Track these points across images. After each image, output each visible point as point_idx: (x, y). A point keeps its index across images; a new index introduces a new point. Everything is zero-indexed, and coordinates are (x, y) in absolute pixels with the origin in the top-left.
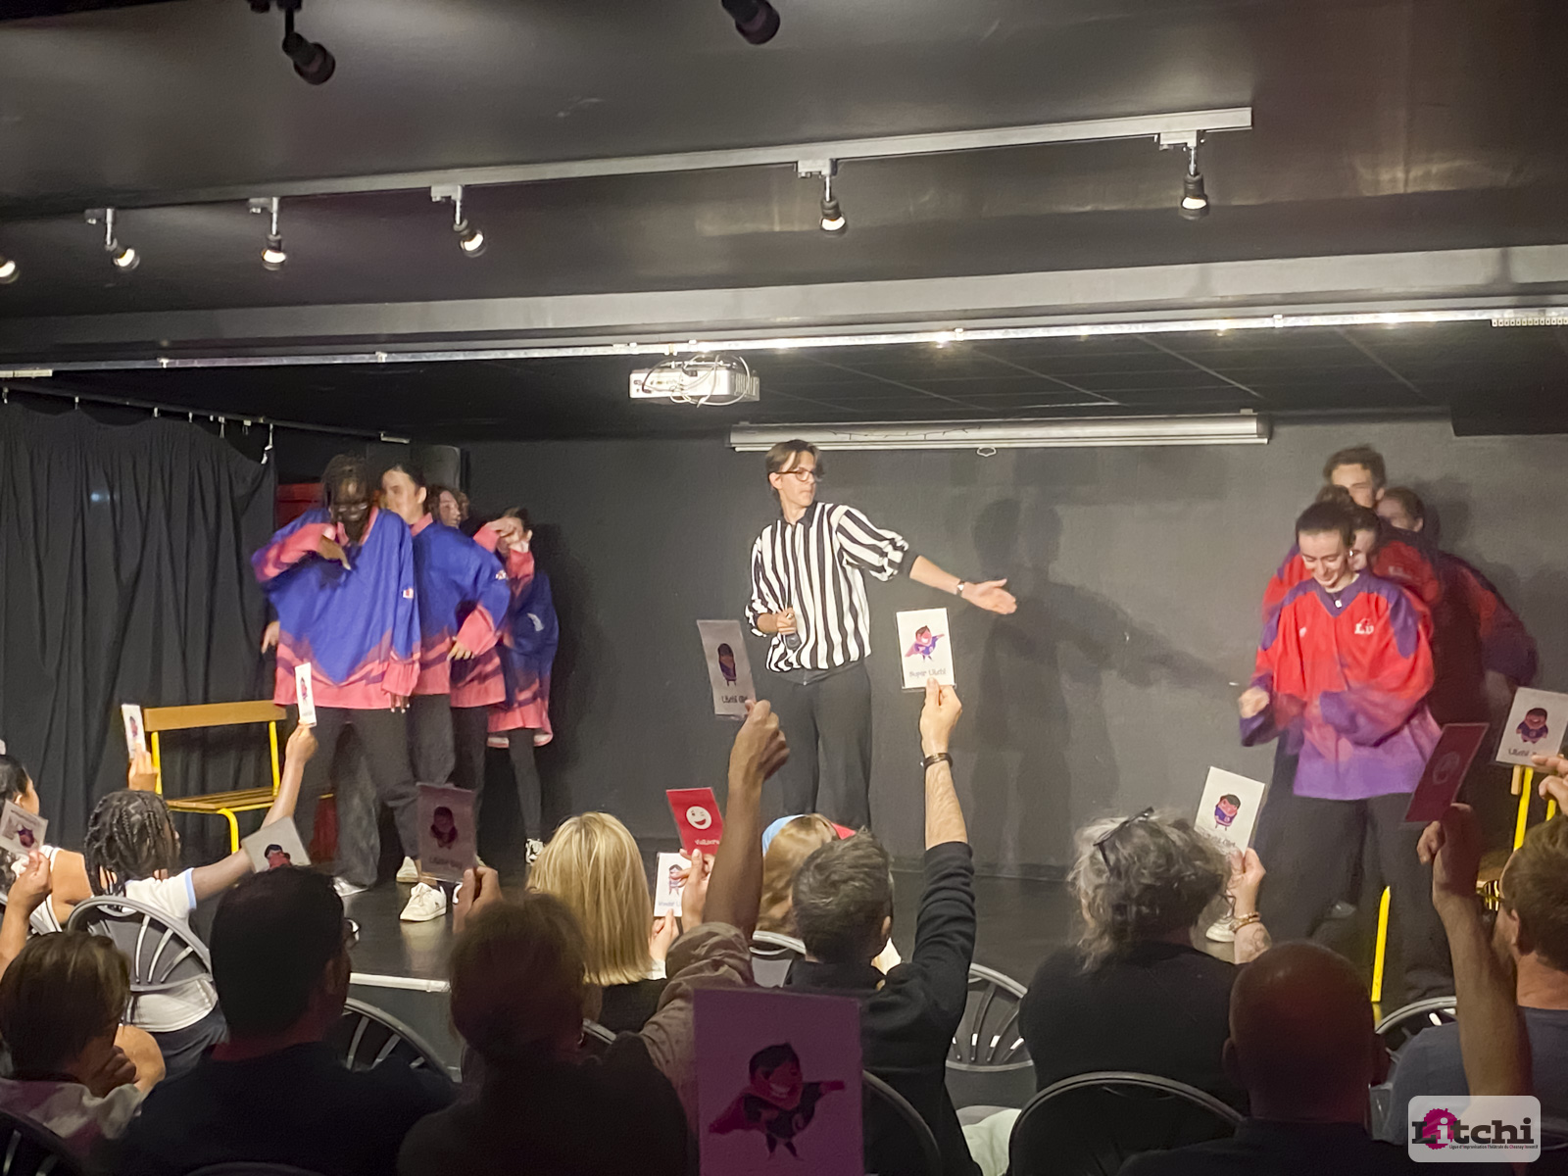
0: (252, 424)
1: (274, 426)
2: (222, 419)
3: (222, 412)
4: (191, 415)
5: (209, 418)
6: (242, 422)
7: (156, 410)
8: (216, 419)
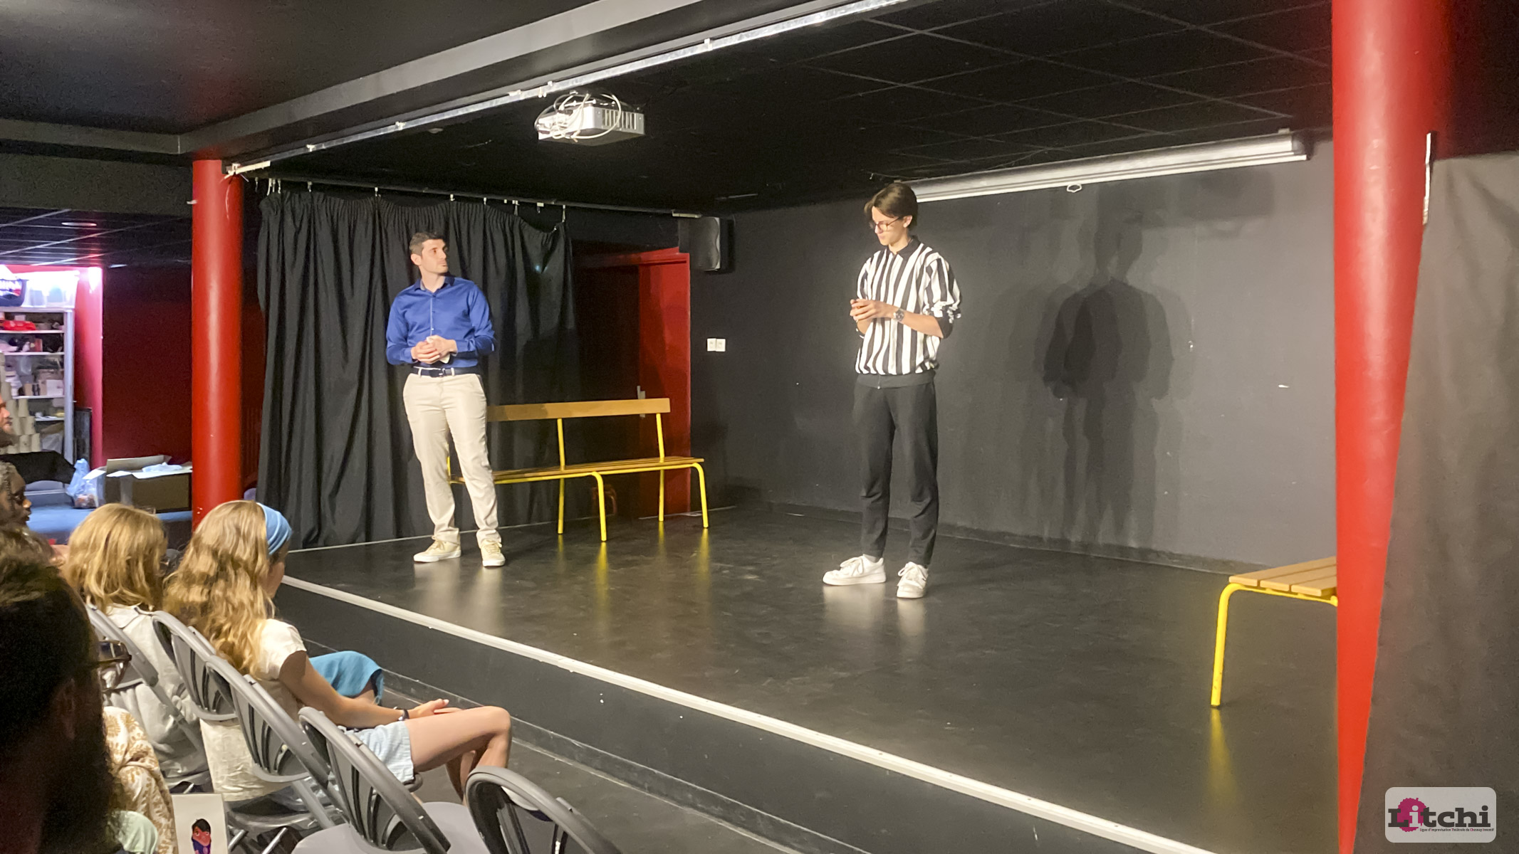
0: (544, 205)
1: (566, 207)
2: (515, 202)
3: (517, 196)
4: (485, 199)
5: (503, 201)
6: (536, 204)
7: (452, 196)
8: (510, 202)
